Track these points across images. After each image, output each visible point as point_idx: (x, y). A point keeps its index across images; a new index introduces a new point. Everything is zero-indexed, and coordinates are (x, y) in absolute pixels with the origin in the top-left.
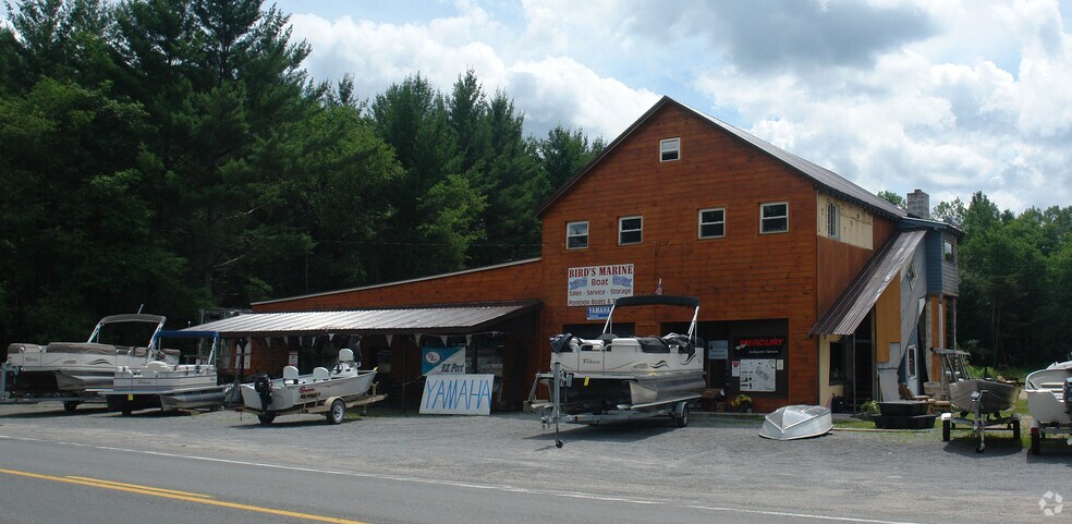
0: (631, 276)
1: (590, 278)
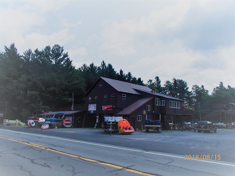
0: (96, 106)
1: (91, 106)
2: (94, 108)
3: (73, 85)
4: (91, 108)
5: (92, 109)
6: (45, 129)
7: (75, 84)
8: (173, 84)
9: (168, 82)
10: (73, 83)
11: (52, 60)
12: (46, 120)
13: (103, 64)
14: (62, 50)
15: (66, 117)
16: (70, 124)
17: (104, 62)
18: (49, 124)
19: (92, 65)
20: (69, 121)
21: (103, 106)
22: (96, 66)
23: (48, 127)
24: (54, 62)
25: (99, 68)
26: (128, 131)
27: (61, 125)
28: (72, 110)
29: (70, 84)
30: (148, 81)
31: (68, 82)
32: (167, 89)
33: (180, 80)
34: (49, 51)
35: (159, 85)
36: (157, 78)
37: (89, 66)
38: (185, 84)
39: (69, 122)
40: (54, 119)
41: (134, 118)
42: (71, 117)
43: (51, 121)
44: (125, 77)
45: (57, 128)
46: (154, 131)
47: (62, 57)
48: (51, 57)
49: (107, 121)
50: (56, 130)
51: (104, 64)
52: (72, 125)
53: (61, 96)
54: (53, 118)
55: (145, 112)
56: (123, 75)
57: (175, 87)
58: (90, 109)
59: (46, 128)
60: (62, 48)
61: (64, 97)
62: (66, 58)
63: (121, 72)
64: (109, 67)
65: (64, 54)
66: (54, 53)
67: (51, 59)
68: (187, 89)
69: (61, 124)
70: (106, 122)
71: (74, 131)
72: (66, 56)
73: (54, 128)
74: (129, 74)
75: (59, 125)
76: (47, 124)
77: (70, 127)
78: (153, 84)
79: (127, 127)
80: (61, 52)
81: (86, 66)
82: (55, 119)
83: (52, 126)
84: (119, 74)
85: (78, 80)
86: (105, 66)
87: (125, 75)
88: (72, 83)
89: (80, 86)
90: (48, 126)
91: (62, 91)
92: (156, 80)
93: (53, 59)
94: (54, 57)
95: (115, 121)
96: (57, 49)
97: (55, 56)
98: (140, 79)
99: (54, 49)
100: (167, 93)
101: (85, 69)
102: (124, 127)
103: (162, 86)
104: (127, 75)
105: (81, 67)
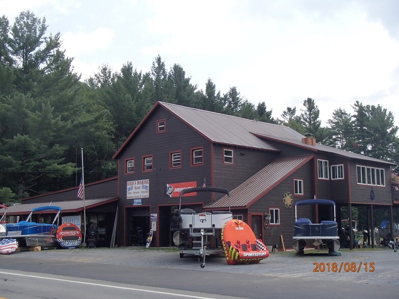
0: (148, 185)
1: (134, 186)
2: (142, 192)
3: (76, 126)
4: (134, 190)
5: (137, 195)
6: (8, 254)
7: (84, 125)
8: (353, 119)
9: (340, 114)
10: (75, 122)
11: (14, 57)
12: (9, 229)
13: (159, 65)
14: (43, 29)
15: (63, 219)
16: (75, 238)
17: (162, 61)
18: (18, 239)
19: (127, 70)
20: (73, 228)
21: (168, 186)
22: (138, 73)
23: (16, 246)
24: (19, 62)
25: (147, 76)
26: (251, 254)
27: (52, 241)
28: (79, 199)
29: (69, 124)
30: (285, 112)
31: (62, 120)
32: (336, 134)
33: (373, 107)
34: (5, 30)
35: (314, 124)
36: (310, 103)
37: (119, 72)
38: (389, 118)
39: (72, 233)
40: (32, 223)
41: (261, 216)
42: (80, 217)
43: (23, 229)
44: (220, 103)
45: (41, 250)
46: (316, 252)
47: (43, 47)
48: (10, 48)
49: (191, 226)
50: (38, 255)
51: (160, 67)
52: (82, 242)
53: (43, 160)
54: (28, 223)
55: (288, 200)
56: (216, 95)
57: (361, 126)
58: (130, 195)
59: (10, 250)
60: (41, 21)
61: (51, 161)
62: (53, 52)
63: (210, 87)
64: (175, 75)
65: (49, 40)
66: (19, 37)
67: (13, 54)
68: (394, 131)
69: (52, 238)
70: (188, 230)
71: (93, 258)
72: (53, 44)
73: (33, 250)
74: (233, 92)
75: (46, 241)
76: (13, 238)
77: (77, 247)
78: (298, 120)
79: (248, 242)
80: (38, 33)
81: (110, 72)
82: (34, 223)
83: (27, 245)
84: (204, 93)
85: (88, 111)
86: (164, 72)
87: (222, 96)
88: (72, 122)
89: (97, 128)
90: (14, 245)
91: (46, 146)
92: (305, 109)
93: (16, 53)
94: (21, 48)
95: (214, 225)
96: (27, 25)
97: (21, 44)
98: (262, 107)
99: (21, 25)
100: (339, 144)
101: (105, 81)
102: (238, 243)
103: (322, 126)
104: (226, 96)
105: (93, 77)
